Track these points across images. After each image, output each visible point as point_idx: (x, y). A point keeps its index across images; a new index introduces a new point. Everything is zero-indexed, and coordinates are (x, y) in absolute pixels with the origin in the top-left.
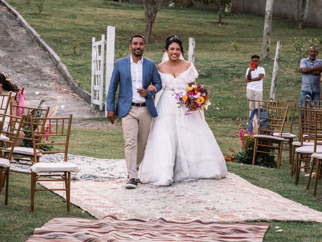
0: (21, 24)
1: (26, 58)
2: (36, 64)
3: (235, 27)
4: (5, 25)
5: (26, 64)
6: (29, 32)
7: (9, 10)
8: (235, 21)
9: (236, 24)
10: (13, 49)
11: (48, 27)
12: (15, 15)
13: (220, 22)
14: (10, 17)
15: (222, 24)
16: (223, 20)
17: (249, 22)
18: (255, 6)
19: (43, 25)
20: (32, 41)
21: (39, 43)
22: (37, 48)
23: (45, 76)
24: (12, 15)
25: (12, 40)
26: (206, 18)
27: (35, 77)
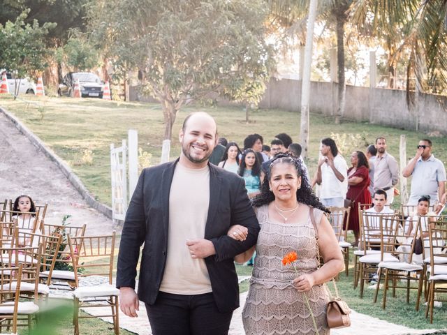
0: (22, 132)
1: (32, 170)
2: (44, 177)
3: (264, 124)
4: (4, 134)
5: (33, 177)
6: (32, 141)
7: (7, 116)
8: (263, 119)
9: (265, 122)
10: (16, 161)
11: (52, 133)
12: (15, 123)
13: (247, 120)
14: (9, 125)
15: (250, 122)
16: (250, 118)
17: (280, 119)
18: (285, 101)
19: (47, 132)
20: (37, 150)
21: (45, 152)
22: (43, 158)
23: (56, 190)
24: (11, 122)
25: (14, 151)
26: (230, 116)
27: (44, 192)
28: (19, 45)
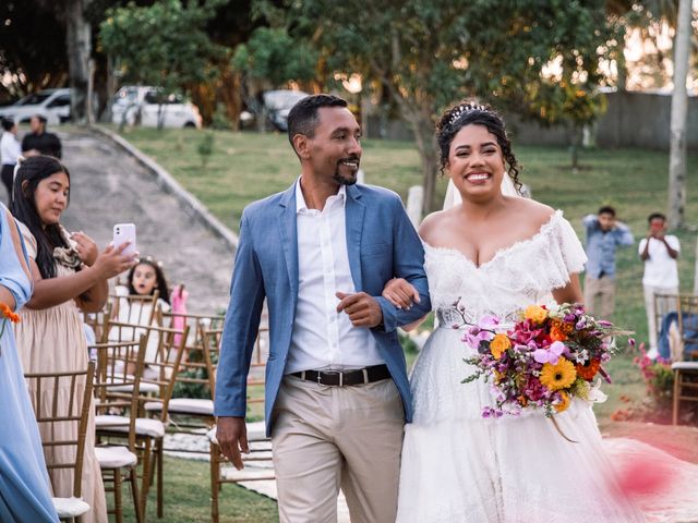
0: (166, 190)
1: (181, 253)
2: (201, 264)
3: (606, 173)
4: (135, 193)
5: (181, 264)
6: (184, 204)
7: (141, 163)
8: (605, 163)
9: (609, 169)
10: (153, 238)
11: (225, 192)
12: (154, 173)
13: (575, 165)
14: (143, 177)
15: (580, 168)
16: (581, 162)
17: (634, 163)
18: (645, 132)
19: (213, 189)
20: (192, 221)
21: (205, 223)
22: (202, 232)
23: (221, 287)
24: (147, 173)
25: (150, 221)
26: (544, 159)
27: (200, 290)
28: (165, 39)
